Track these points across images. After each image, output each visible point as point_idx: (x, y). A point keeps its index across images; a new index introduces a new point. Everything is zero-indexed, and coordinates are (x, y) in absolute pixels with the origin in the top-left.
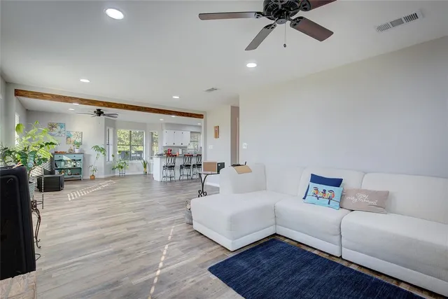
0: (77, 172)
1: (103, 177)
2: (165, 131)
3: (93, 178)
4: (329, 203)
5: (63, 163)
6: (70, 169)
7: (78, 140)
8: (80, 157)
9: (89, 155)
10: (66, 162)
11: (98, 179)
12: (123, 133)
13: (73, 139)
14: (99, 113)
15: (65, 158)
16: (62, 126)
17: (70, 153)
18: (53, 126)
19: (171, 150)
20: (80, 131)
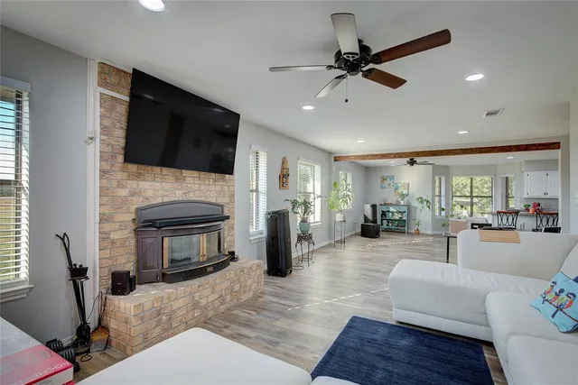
0: (402, 224)
1: (430, 233)
2: (526, 174)
3: (418, 233)
4: (553, 316)
5: (391, 214)
6: (397, 220)
7: (405, 192)
8: (405, 209)
9: (416, 208)
10: (393, 213)
11: (423, 235)
12: (459, 181)
13: (400, 190)
14: (412, 163)
15: (392, 209)
16: (392, 178)
17: (397, 205)
18: (384, 179)
19: (539, 205)
20: (406, 182)
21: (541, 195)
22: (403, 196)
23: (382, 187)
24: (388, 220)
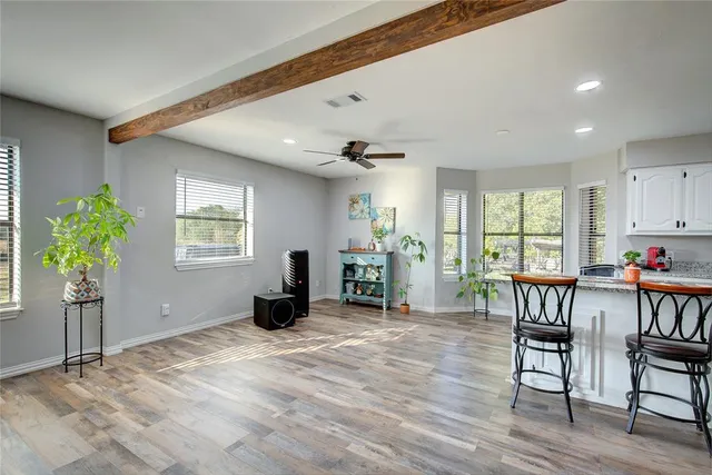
1: (431, 309)
2: (629, 175)
3: (406, 311)
5: (361, 271)
6: (371, 283)
7: (388, 225)
10: (364, 268)
11: (416, 314)
13: (379, 223)
16: (367, 198)
17: (370, 252)
18: (354, 202)
19: (662, 252)
20: (392, 206)
21: (668, 227)
22: (380, 234)
23: (351, 218)
24: (356, 284)
